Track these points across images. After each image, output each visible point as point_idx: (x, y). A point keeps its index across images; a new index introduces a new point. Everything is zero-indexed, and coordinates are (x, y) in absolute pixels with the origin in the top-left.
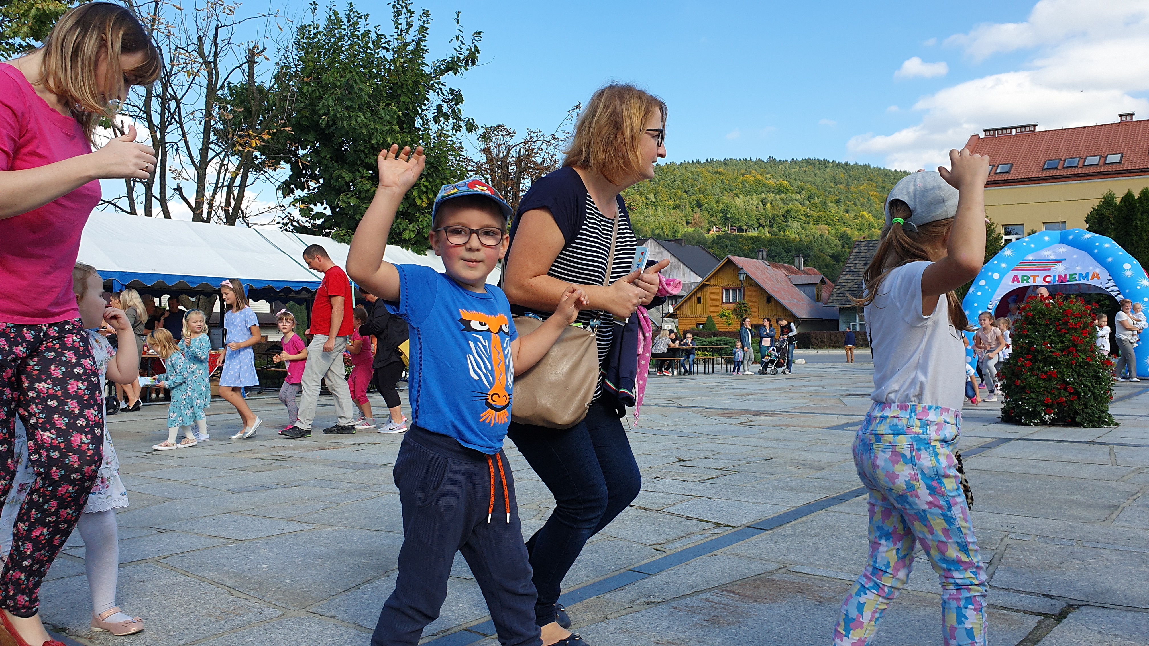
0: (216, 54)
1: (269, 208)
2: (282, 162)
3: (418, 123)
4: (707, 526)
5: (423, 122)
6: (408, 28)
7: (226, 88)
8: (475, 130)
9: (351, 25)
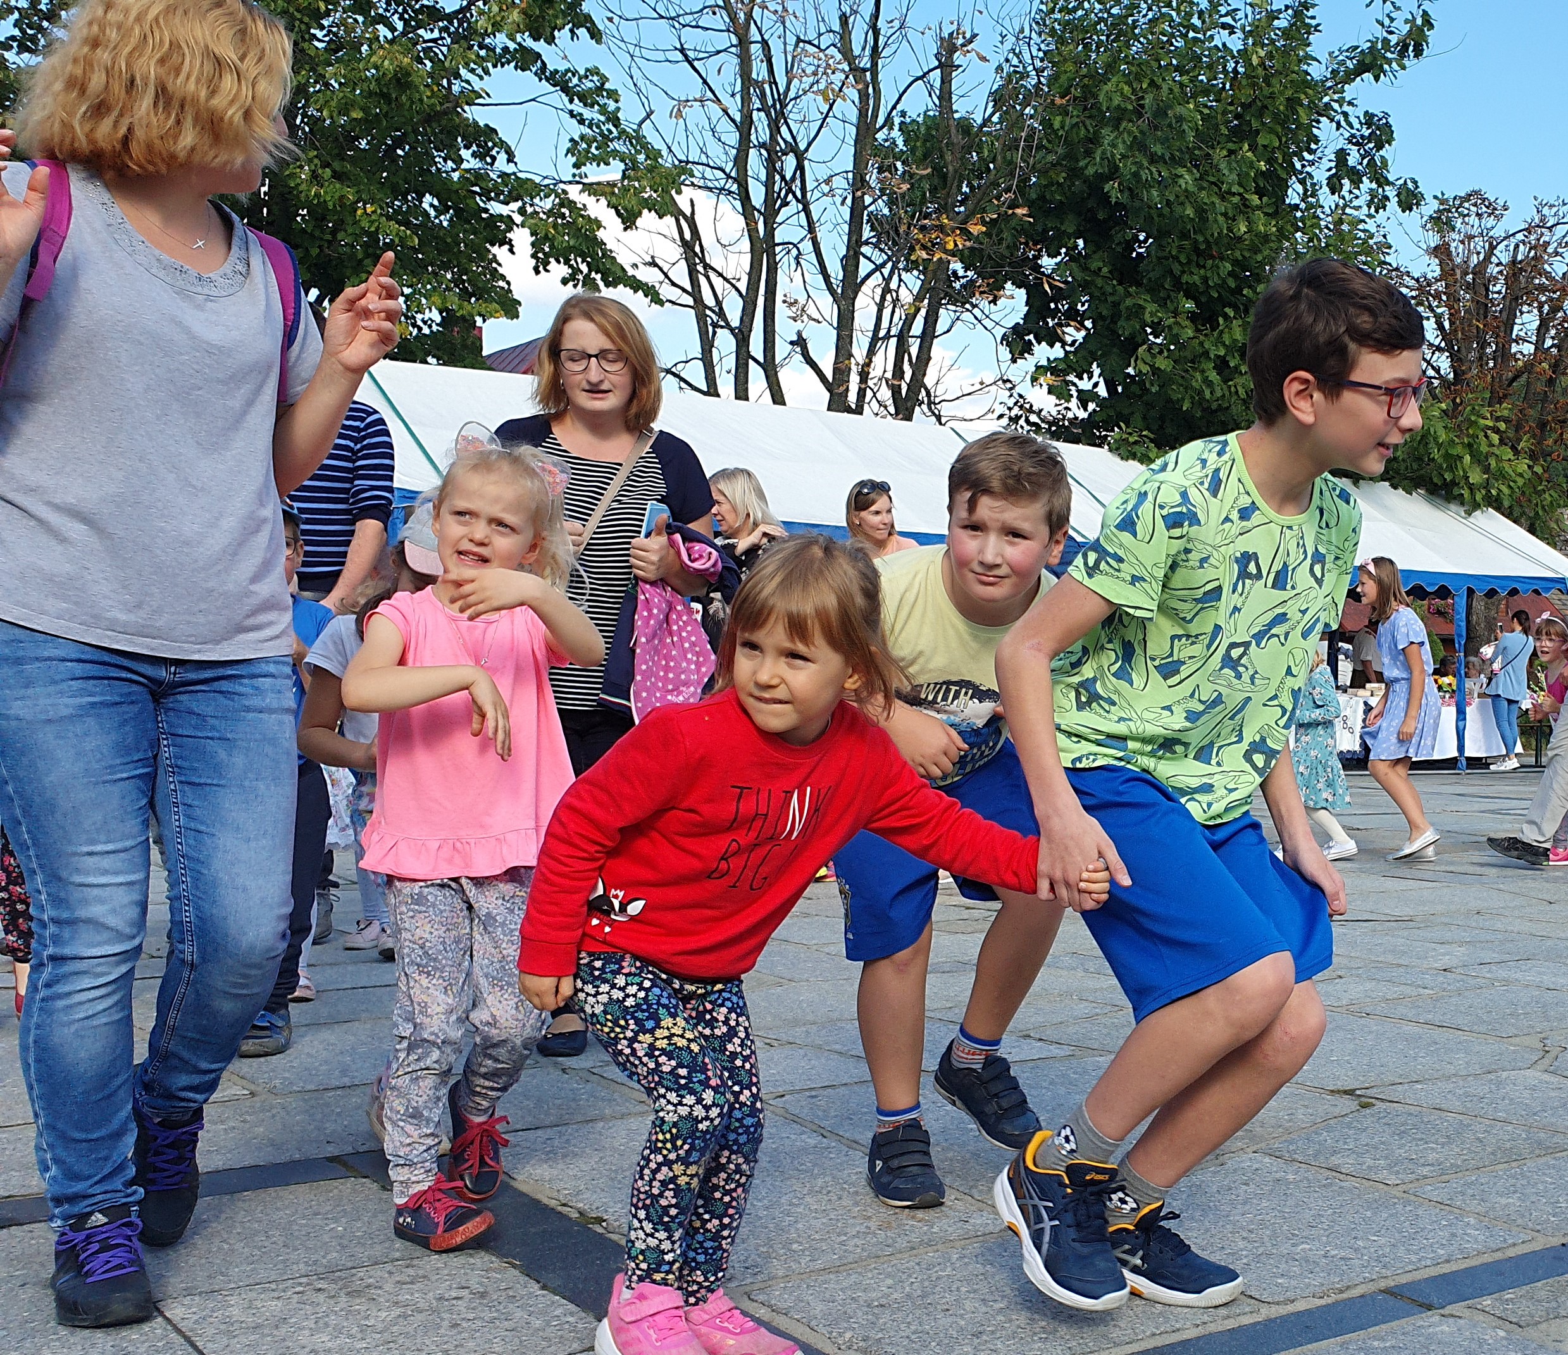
0: (875, 53)
1: (982, 383)
2: (1009, 285)
3: (1294, 194)
5: (1306, 191)
7: (896, 125)
8: (1418, 204)
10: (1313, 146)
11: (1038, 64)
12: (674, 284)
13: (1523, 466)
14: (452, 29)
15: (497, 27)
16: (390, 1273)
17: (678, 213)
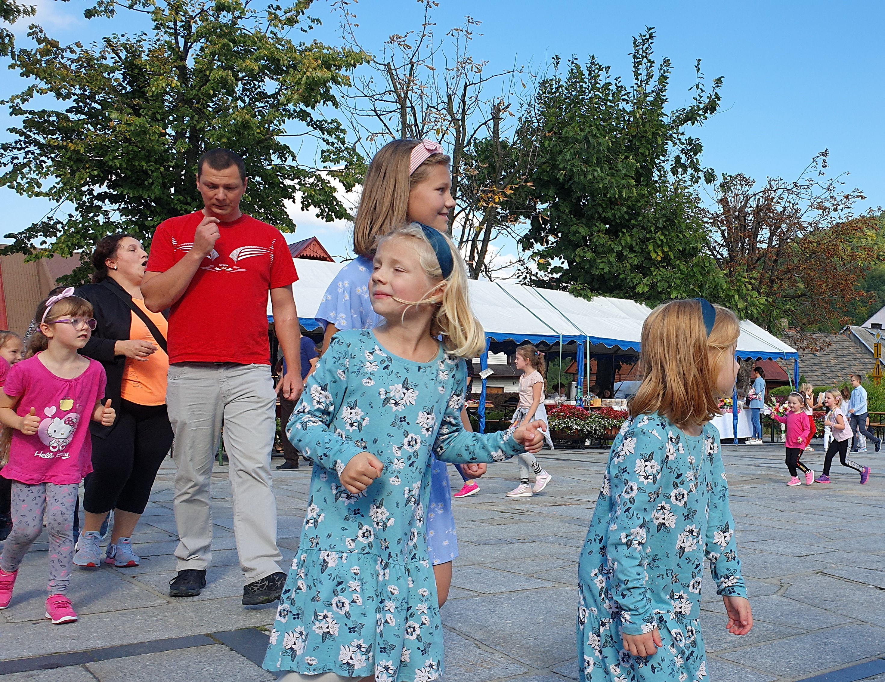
0: (464, 112)
1: (510, 262)
2: (522, 217)
3: (656, 175)
5: (661, 174)
6: (648, 78)
7: (472, 145)
8: (714, 180)
9: (592, 78)
10: (664, 154)
11: (538, 117)
13: (763, 300)
14: (270, 102)
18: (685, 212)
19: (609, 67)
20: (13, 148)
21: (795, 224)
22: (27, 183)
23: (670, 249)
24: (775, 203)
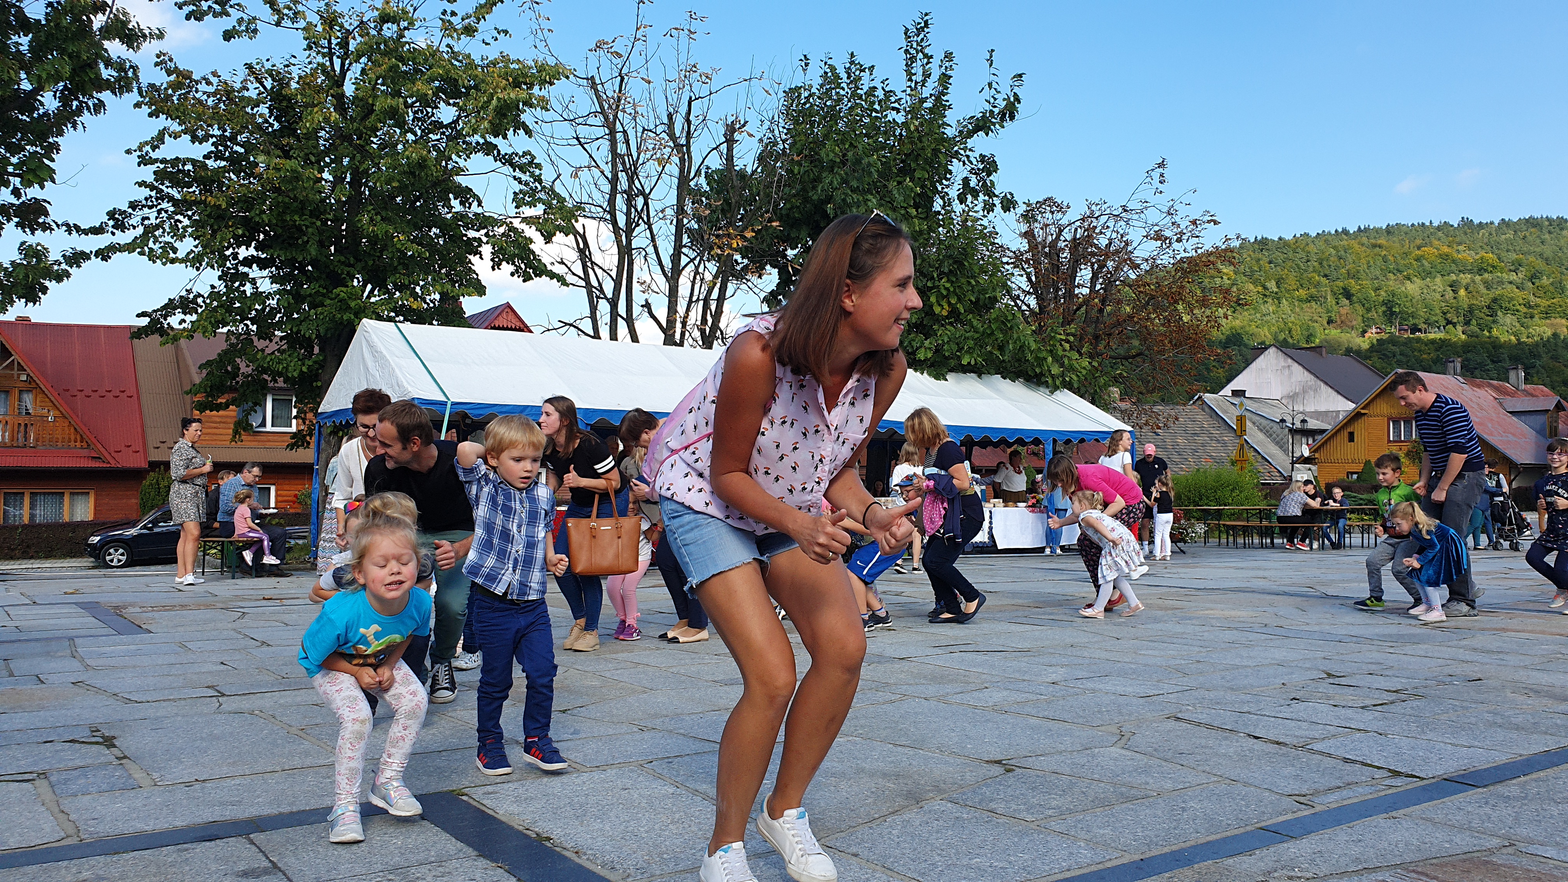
0: (689, 135)
2: (768, 267)
3: (938, 206)
4: (1378, 774)
5: (945, 203)
6: (925, 79)
7: (702, 175)
8: (1014, 207)
9: (851, 82)
10: (948, 176)
11: (784, 137)
12: (574, 274)
13: (1085, 363)
14: (447, 133)
15: (475, 131)
16: (430, 870)
17: (576, 233)
18: (978, 251)
19: (873, 66)
20: (143, 206)
21: (1125, 261)
22: (161, 248)
23: (960, 300)
24: (1097, 234)
